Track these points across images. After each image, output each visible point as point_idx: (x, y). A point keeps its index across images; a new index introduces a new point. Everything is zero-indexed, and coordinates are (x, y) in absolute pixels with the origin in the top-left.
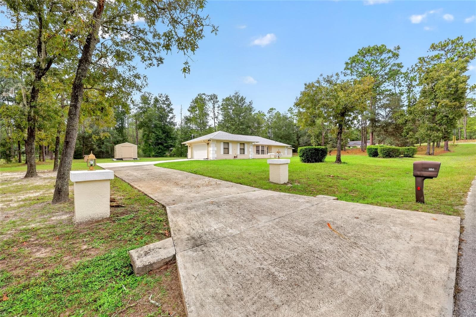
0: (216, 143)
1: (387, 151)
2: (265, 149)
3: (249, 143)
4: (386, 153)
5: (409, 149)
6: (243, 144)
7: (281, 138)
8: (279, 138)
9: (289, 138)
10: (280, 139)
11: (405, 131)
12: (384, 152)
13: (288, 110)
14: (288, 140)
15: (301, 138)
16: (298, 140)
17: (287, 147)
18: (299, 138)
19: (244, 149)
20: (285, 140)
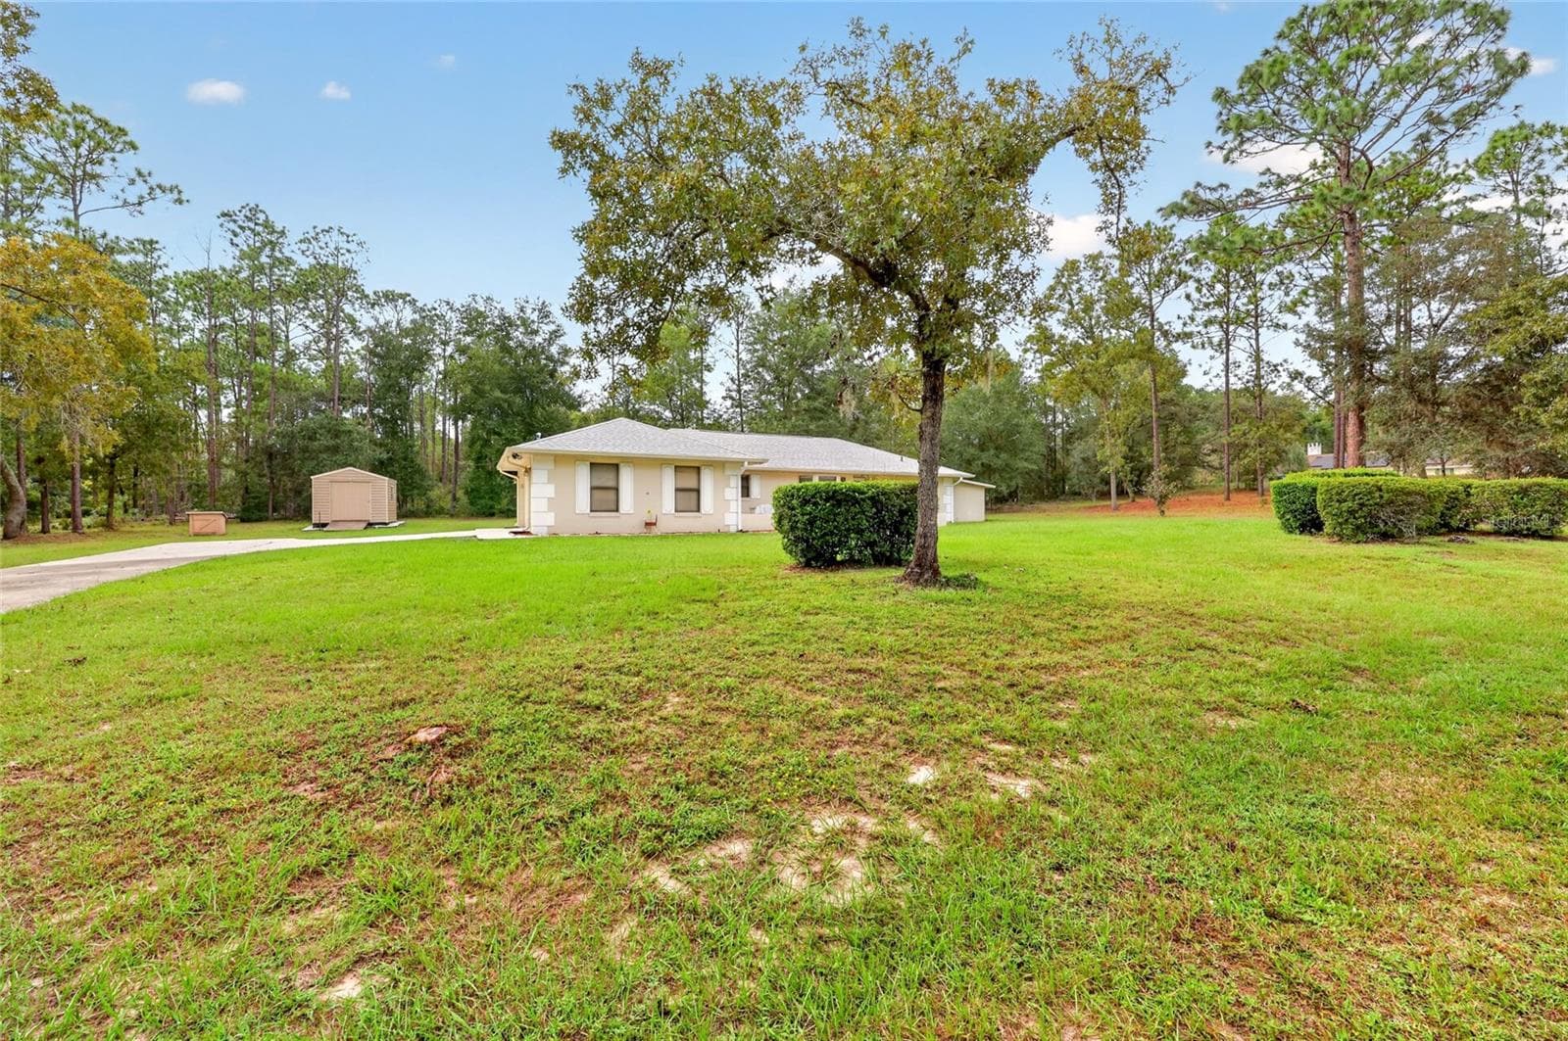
0: (552, 466)
1: (1362, 505)
3: (719, 465)
4: (1352, 512)
5: (1524, 491)
6: (690, 468)
11: (1528, 394)
12: (1345, 506)
19: (698, 491)
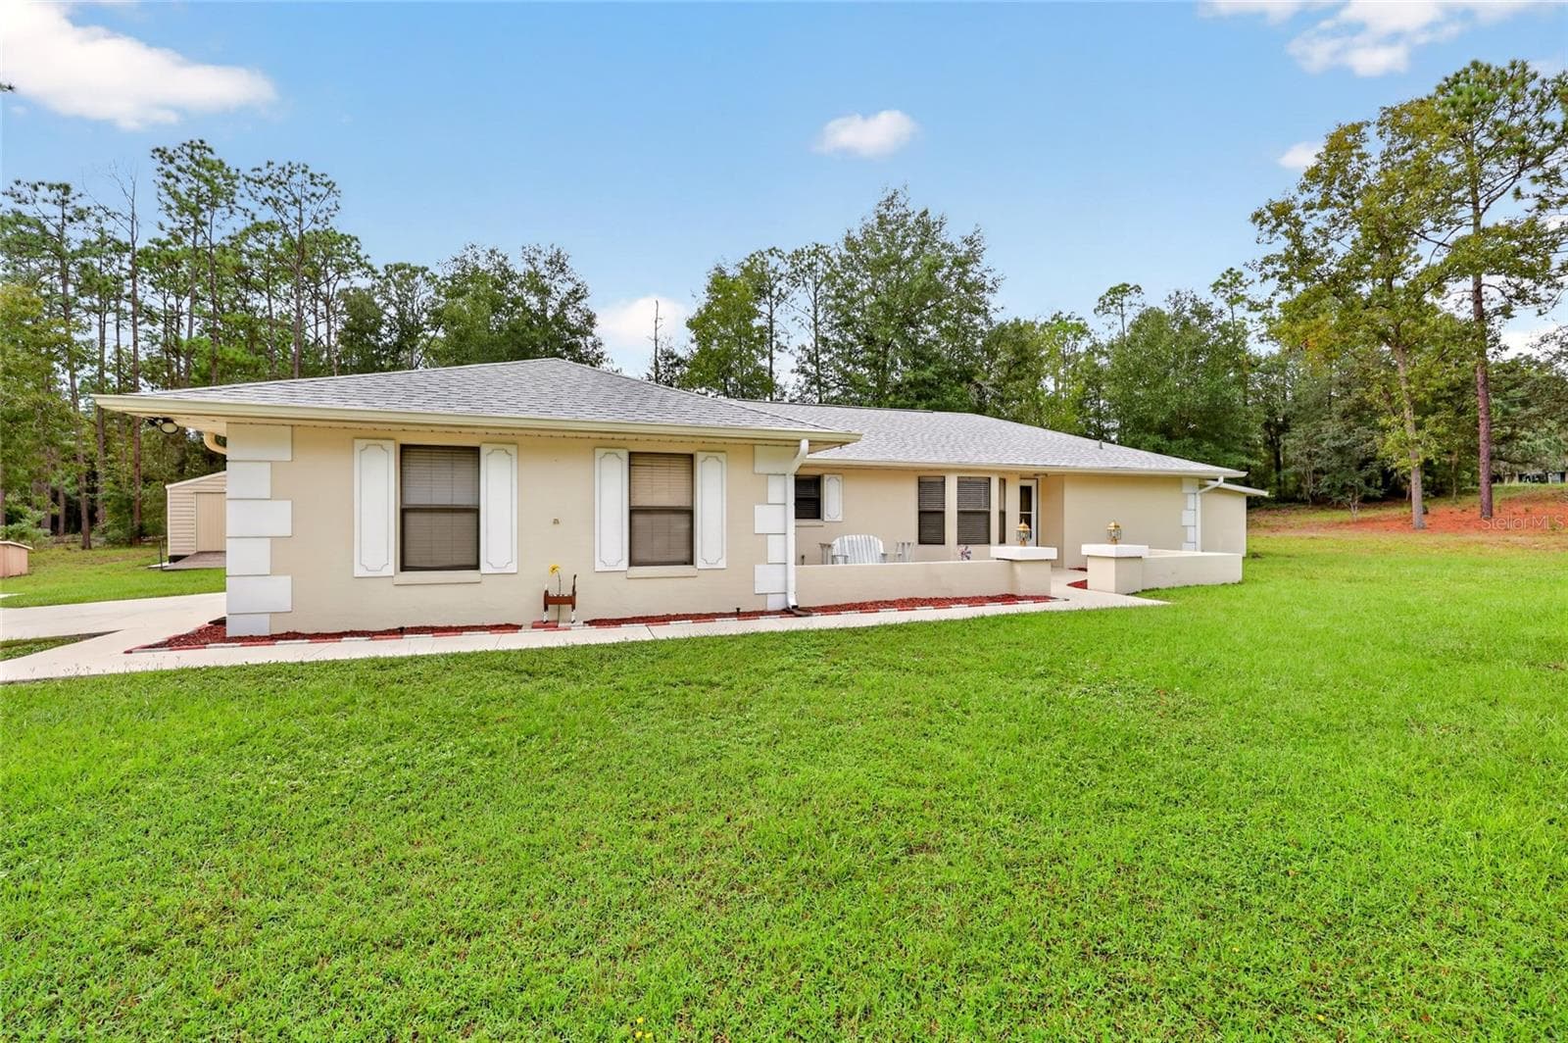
2: (1005, 502)
7: (1166, 431)
8: (1148, 431)
9: (1217, 427)
10: (1157, 439)
13: (1216, 286)
14: (1214, 440)
15: (1299, 431)
16: (1272, 444)
17: (1202, 482)
18: (1284, 428)
19: (690, 512)
20: (1189, 441)
